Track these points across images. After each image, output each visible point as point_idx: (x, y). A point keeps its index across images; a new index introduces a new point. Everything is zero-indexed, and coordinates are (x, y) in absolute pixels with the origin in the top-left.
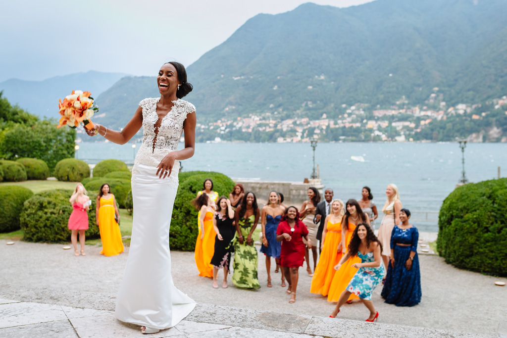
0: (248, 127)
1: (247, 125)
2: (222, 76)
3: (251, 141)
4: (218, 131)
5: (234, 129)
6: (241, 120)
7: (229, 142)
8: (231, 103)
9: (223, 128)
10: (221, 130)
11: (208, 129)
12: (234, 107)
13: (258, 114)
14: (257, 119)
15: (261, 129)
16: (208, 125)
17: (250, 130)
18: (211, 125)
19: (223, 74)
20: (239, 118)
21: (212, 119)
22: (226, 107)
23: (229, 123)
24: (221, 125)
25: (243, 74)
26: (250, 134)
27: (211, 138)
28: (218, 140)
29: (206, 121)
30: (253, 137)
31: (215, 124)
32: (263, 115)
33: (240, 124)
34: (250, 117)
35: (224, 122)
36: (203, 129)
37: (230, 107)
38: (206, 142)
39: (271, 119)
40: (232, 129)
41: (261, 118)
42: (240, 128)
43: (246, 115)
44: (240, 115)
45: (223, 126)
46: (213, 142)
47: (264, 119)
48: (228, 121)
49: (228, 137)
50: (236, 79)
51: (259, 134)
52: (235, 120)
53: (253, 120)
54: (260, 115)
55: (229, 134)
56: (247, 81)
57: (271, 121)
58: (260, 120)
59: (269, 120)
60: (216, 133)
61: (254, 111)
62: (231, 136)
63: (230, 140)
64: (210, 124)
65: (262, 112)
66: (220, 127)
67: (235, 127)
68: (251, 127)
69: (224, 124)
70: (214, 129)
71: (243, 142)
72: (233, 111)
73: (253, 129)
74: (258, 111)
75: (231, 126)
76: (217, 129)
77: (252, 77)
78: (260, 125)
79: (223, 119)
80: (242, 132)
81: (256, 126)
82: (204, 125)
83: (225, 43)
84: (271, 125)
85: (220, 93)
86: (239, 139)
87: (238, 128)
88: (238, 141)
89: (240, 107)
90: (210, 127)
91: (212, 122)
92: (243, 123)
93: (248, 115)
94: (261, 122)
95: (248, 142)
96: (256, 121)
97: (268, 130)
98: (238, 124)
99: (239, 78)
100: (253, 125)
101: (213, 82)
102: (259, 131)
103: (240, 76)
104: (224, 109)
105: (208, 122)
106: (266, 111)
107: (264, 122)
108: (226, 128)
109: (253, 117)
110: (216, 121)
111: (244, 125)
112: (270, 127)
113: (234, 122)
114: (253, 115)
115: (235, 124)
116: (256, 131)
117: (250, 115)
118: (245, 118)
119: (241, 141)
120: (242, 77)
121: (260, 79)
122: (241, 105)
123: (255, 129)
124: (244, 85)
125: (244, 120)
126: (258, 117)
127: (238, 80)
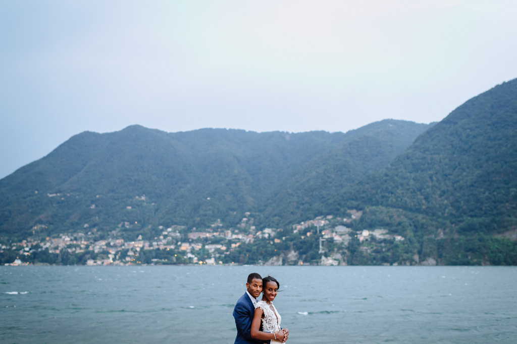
0: (56, 248)
1: (56, 246)
2: (36, 192)
3: (57, 264)
4: (21, 252)
5: (40, 250)
6: (50, 240)
7: (32, 264)
8: (41, 222)
9: (27, 249)
10: (25, 251)
11: (9, 250)
12: (43, 226)
13: (70, 234)
14: (68, 239)
15: (70, 250)
16: (10, 245)
17: (58, 252)
18: (14, 246)
19: (37, 190)
20: (48, 239)
21: (16, 239)
22: (34, 226)
23: (35, 243)
24: (25, 246)
25: (60, 192)
26: (57, 255)
27: (11, 260)
28: (18, 262)
29: (8, 240)
30: (60, 259)
31: (19, 244)
32: (75, 235)
33: (48, 245)
34: (61, 237)
35: (30, 242)
36: (4, 249)
37: (39, 226)
38: (4, 265)
39: (83, 239)
40: (37, 249)
41: (73, 238)
42: (47, 249)
43: (55, 235)
44: (49, 235)
45: (27, 246)
46: (12, 264)
47: (76, 239)
48: (35, 240)
49: (31, 259)
50: (51, 196)
51: (67, 256)
52: (43, 240)
53: (64, 239)
54: (72, 235)
55: (33, 256)
56: (63, 199)
57: (83, 242)
58: (71, 240)
59: (82, 241)
60: (18, 254)
61: (65, 231)
62: (35, 257)
63: (33, 263)
64: (13, 244)
65: (75, 232)
66: (23, 248)
67: (42, 247)
68: (60, 248)
69: (30, 245)
70: (16, 250)
71: (48, 264)
72: (42, 231)
73: (61, 251)
74: (70, 230)
75: (37, 246)
76: (21, 249)
77: (68, 195)
78: (70, 246)
79: (29, 239)
80: (49, 253)
81: (66, 247)
82: (6, 245)
83: (44, 158)
84: (82, 246)
85: (30, 210)
86: (43, 261)
87: (43, 249)
88: (42, 264)
89: (51, 226)
90: (12, 247)
91: (16, 242)
92: (52, 243)
93: (59, 235)
94: (71, 243)
95: (54, 265)
96: (67, 241)
97: (78, 251)
98: (45, 244)
99: (54, 195)
100: (62, 245)
101: (24, 198)
102: (68, 252)
103: (56, 193)
104: (32, 227)
105: (10, 241)
106: (79, 231)
107: (75, 242)
108: (30, 249)
109: (63, 237)
110: (21, 241)
111: (52, 246)
112: (81, 248)
113: (41, 242)
114: (63, 235)
115: (42, 244)
116: (65, 253)
117: (61, 235)
118: (54, 238)
119: (45, 264)
120: (58, 194)
121: (77, 197)
122: (52, 224)
123: (64, 250)
124: (59, 203)
125: (53, 240)
126: (69, 237)
127: (53, 198)
